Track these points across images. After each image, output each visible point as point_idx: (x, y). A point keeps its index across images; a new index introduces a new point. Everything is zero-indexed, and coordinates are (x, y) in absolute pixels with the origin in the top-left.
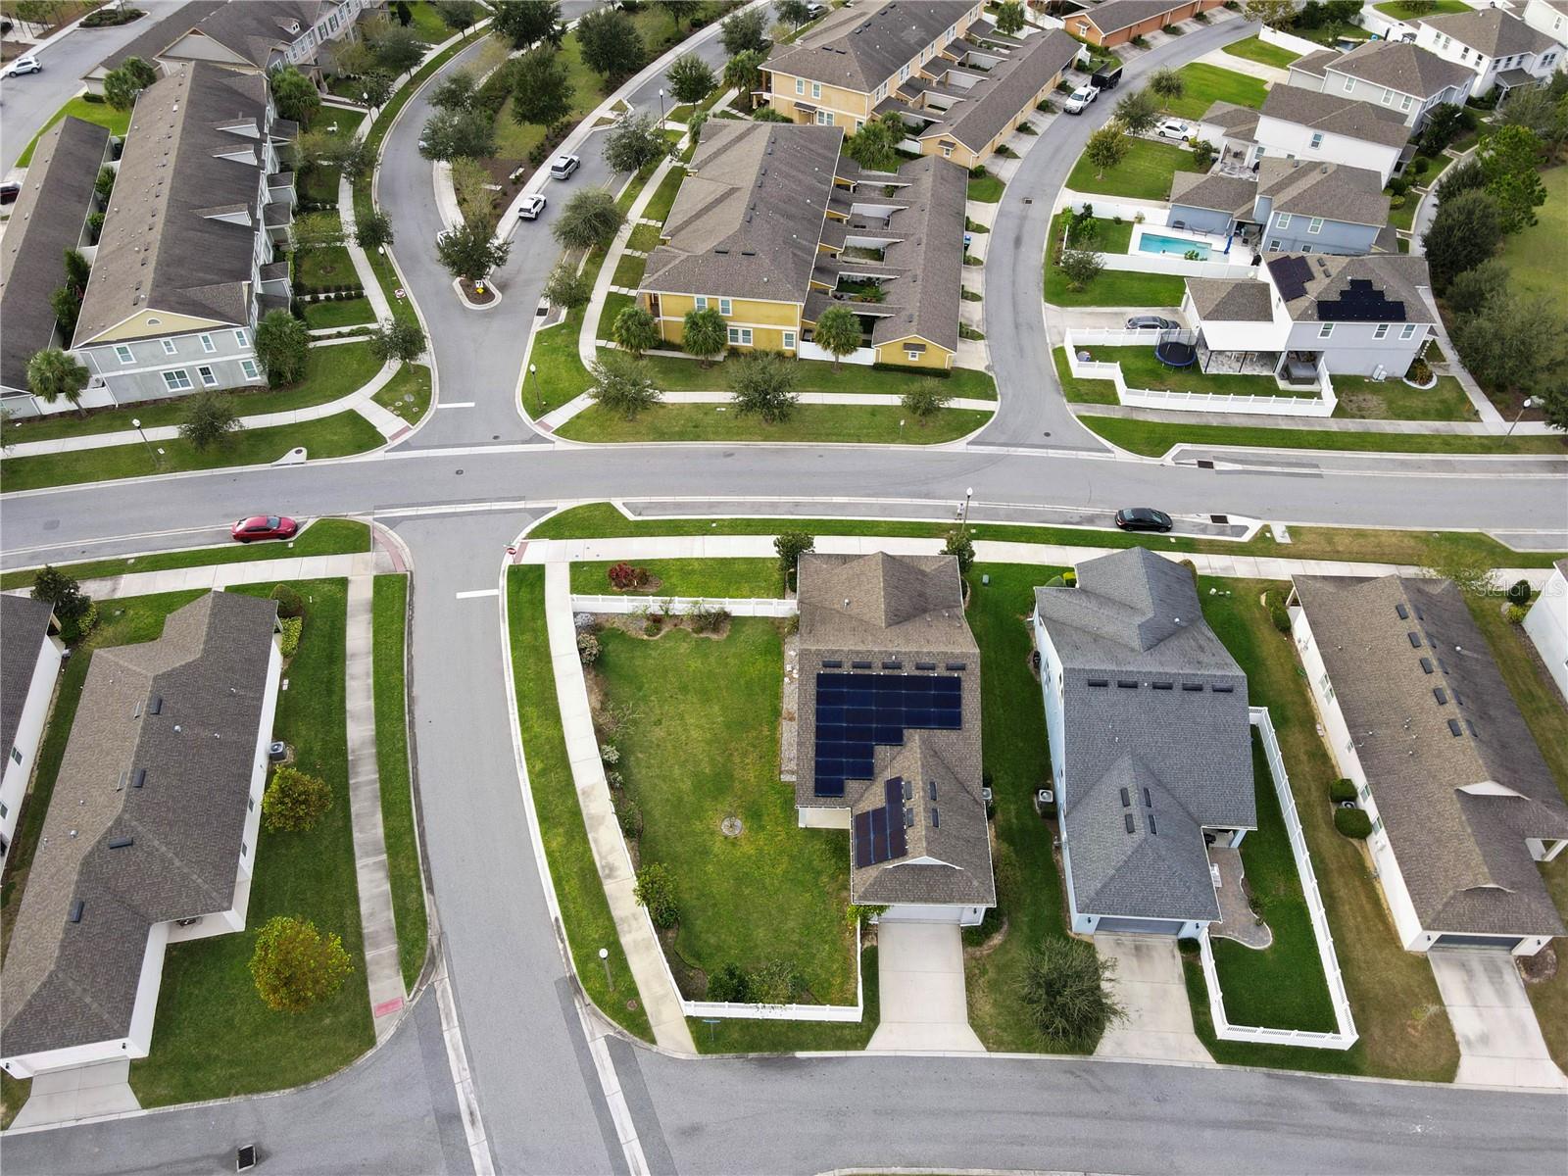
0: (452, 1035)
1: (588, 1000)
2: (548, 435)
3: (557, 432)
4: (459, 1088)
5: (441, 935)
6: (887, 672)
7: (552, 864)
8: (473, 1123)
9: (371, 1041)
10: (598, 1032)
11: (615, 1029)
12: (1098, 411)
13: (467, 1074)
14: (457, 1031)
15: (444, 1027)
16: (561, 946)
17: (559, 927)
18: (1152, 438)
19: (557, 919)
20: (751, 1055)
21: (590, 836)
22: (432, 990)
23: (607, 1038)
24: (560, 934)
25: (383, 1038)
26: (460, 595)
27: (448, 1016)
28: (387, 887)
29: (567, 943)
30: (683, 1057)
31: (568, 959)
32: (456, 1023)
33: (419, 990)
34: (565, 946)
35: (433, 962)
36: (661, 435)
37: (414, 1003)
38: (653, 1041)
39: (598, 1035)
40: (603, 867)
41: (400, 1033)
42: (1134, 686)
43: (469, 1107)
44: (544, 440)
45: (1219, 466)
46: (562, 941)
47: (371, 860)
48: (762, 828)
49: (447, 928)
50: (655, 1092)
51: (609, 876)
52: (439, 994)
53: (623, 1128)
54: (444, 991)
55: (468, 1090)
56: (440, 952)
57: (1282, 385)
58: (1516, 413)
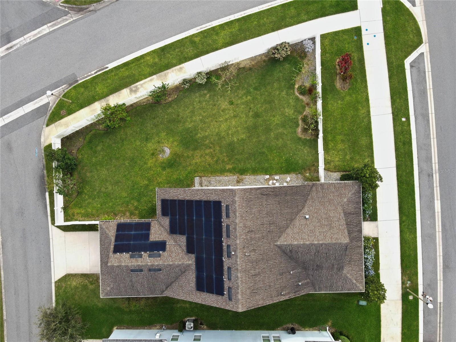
0: (45, 29)
1: (66, 91)
4: (22, 38)
5: (95, 11)
6: (225, 248)
7: (137, 59)
8: (8, 49)
11: (52, 106)
13: (28, 41)
14: (47, 31)
15: (49, 25)
16: (93, 72)
17: (103, 69)
19: (107, 68)
20: (45, 172)
21: (154, 76)
22: (66, 14)
23: (49, 103)
24: (99, 71)
27: (55, 25)
29: (94, 75)
30: (42, 140)
31: (86, 77)
32: (51, 30)
33: (65, 7)
34: (93, 74)
35: (81, 10)
37: (59, 7)
38: (47, 125)
39: (50, 99)
40: (136, 86)
43: (15, 45)
46: (95, 73)
49: (98, 13)
50: (25, 129)
51: (131, 91)
52: (65, 18)
53: (9, 117)
54: (67, 20)
55: (21, 43)
56: (86, 12)
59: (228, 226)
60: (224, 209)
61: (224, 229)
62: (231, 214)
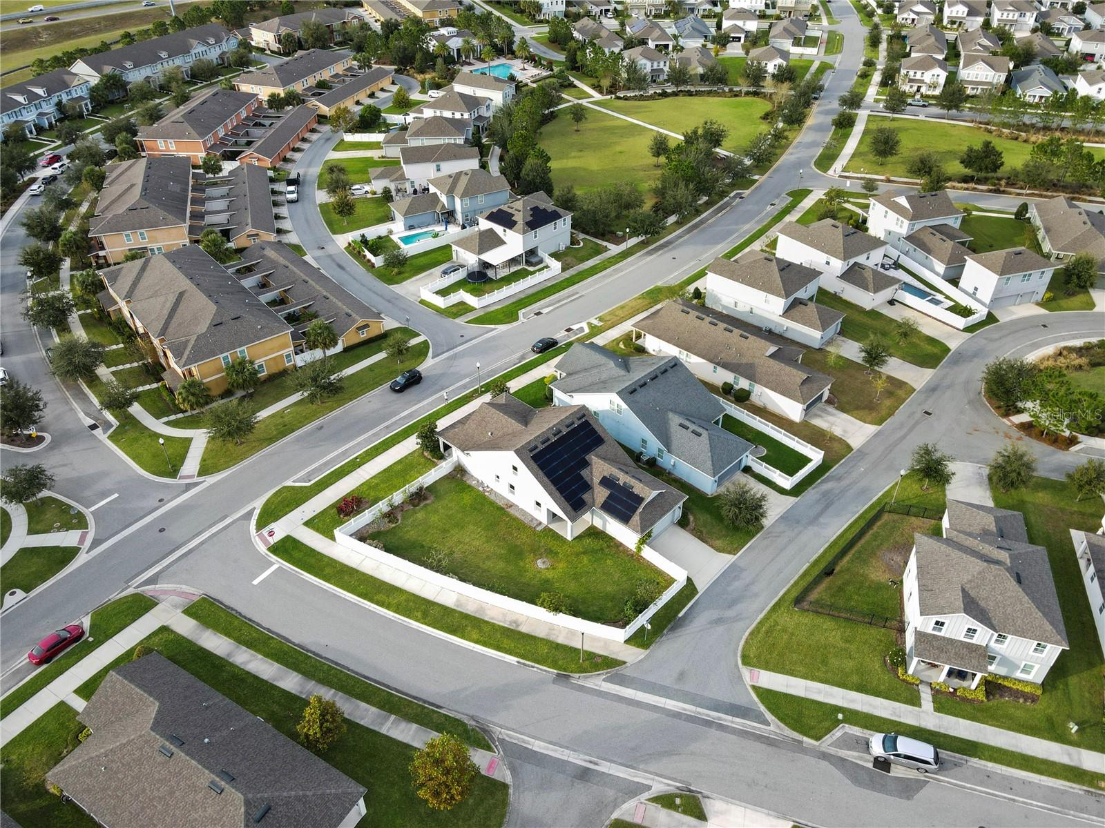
0: (538, 746)
1: (577, 675)
2: (196, 480)
3: (200, 475)
4: (570, 760)
5: (472, 718)
6: (557, 437)
7: (485, 644)
8: (596, 764)
9: (505, 786)
10: (598, 682)
11: (604, 673)
12: (471, 316)
13: (567, 752)
14: (537, 742)
15: (530, 747)
16: (535, 669)
17: (524, 664)
18: (508, 314)
19: (518, 662)
20: (665, 632)
21: (486, 619)
22: (502, 741)
23: (604, 680)
24: (528, 666)
25: (508, 779)
26: (256, 582)
27: (524, 741)
28: (415, 726)
29: (537, 665)
30: (642, 656)
31: (545, 671)
32: (533, 740)
33: (496, 747)
34: (537, 668)
35: (485, 731)
37: (502, 752)
38: (625, 663)
39: (600, 683)
40: (510, 625)
41: (513, 770)
42: (645, 384)
43: (585, 761)
44: (196, 484)
45: (544, 311)
46: (533, 667)
47: (389, 724)
48: (556, 553)
49: (471, 713)
50: (651, 678)
51: (518, 626)
52: (507, 739)
53: (657, 702)
54: (507, 735)
55: (576, 756)
56: (483, 724)
57: (531, 269)
58: (618, 241)
59: (543, 443)
60: (534, 452)
61: (546, 444)
62: (533, 445)
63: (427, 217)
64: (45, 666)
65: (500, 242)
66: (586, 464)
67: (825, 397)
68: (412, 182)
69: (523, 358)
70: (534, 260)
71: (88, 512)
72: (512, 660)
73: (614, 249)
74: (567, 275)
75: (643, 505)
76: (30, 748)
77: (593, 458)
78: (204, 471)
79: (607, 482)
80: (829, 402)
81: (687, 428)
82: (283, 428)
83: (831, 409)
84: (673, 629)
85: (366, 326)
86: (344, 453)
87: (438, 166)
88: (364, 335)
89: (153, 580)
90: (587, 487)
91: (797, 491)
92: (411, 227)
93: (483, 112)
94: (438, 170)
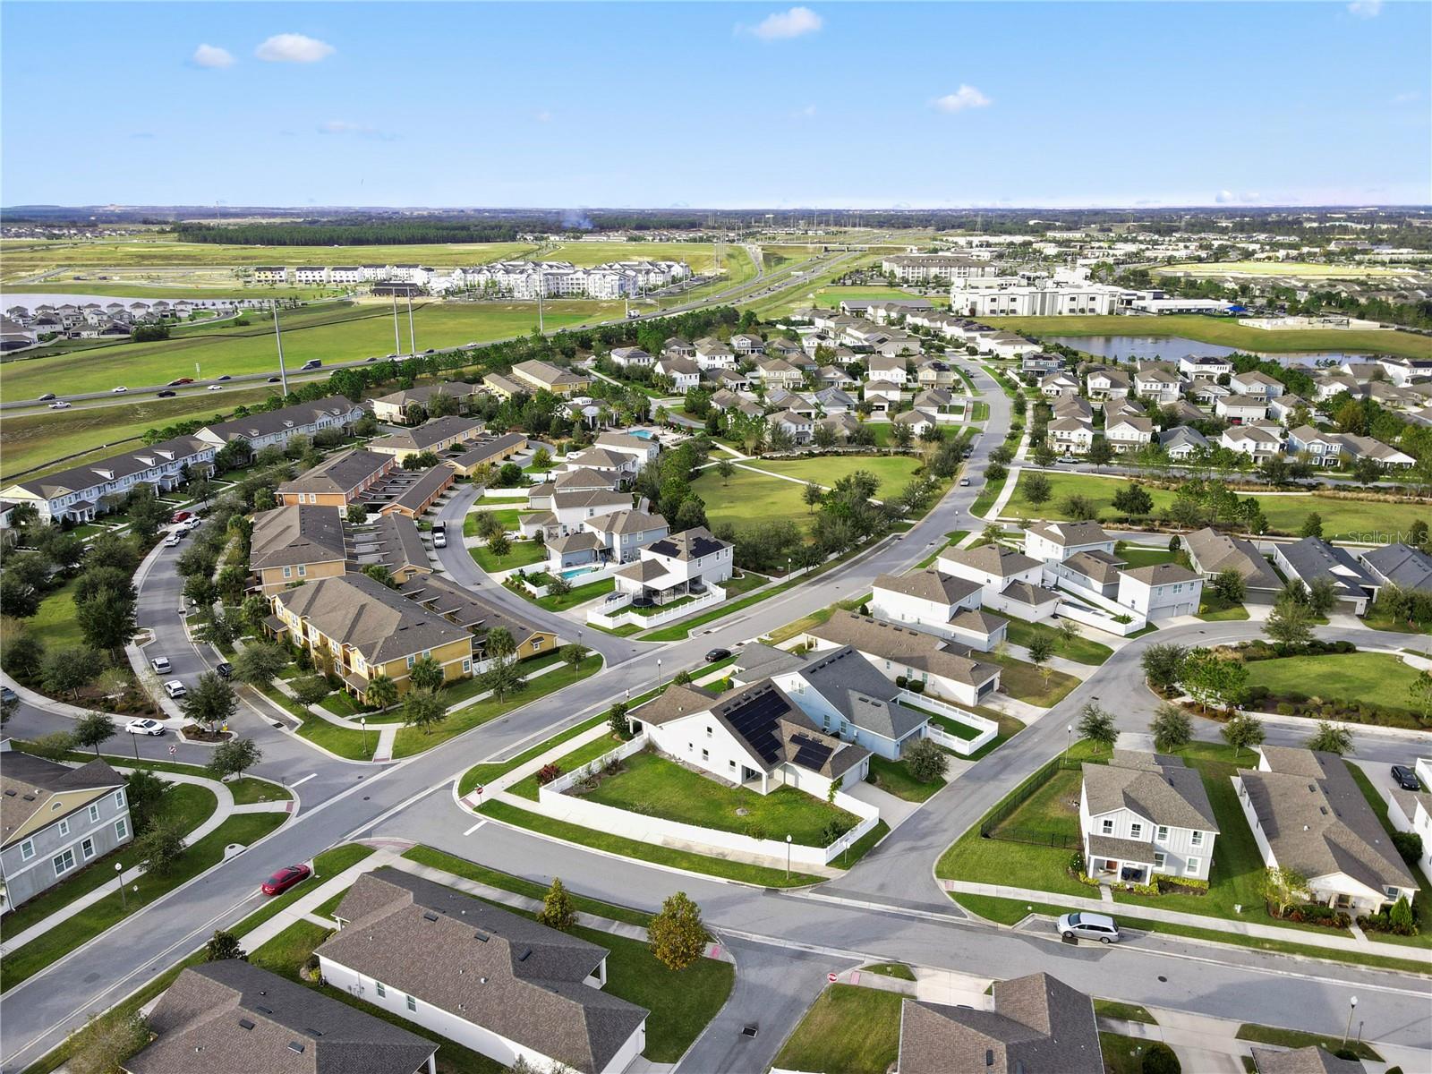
0: (756, 938)
1: (785, 889)
2: (391, 761)
3: (394, 757)
4: (785, 946)
8: (811, 949)
9: (730, 965)
10: (807, 893)
11: (810, 887)
12: (640, 635)
13: (782, 941)
14: (755, 936)
15: (749, 939)
16: (746, 887)
18: (679, 631)
19: (728, 882)
20: (863, 857)
21: (695, 853)
22: (722, 936)
23: (811, 892)
24: (737, 884)
25: (732, 959)
26: (467, 833)
27: (744, 936)
28: (639, 928)
29: (747, 884)
30: (844, 874)
31: (756, 887)
32: (751, 935)
33: (718, 940)
34: (748, 886)
36: (459, 731)
38: (828, 879)
40: (716, 855)
41: (735, 954)
42: (824, 666)
43: (800, 946)
44: (392, 765)
45: (714, 630)
46: (742, 885)
47: (614, 927)
48: (754, 804)
50: (853, 889)
52: (727, 934)
53: (862, 905)
54: (727, 932)
57: (695, 596)
58: (779, 574)
59: (736, 705)
60: (726, 712)
63: (586, 555)
64: (278, 897)
65: (662, 571)
66: (777, 726)
67: (997, 686)
68: (565, 527)
69: (697, 666)
70: (698, 588)
71: (290, 788)
72: (724, 881)
73: (776, 581)
74: (732, 601)
75: (833, 755)
76: (280, 951)
77: (782, 722)
78: (398, 754)
79: (795, 739)
80: (1000, 691)
81: (867, 701)
82: (469, 723)
83: (1002, 696)
84: (869, 855)
85: (541, 639)
86: (534, 740)
87: (591, 510)
88: (537, 649)
89: (368, 834)
90: (779, 745)
91: (976, 755)
92: (569, 565)
93: (629, 468)
94: (592, 514)
